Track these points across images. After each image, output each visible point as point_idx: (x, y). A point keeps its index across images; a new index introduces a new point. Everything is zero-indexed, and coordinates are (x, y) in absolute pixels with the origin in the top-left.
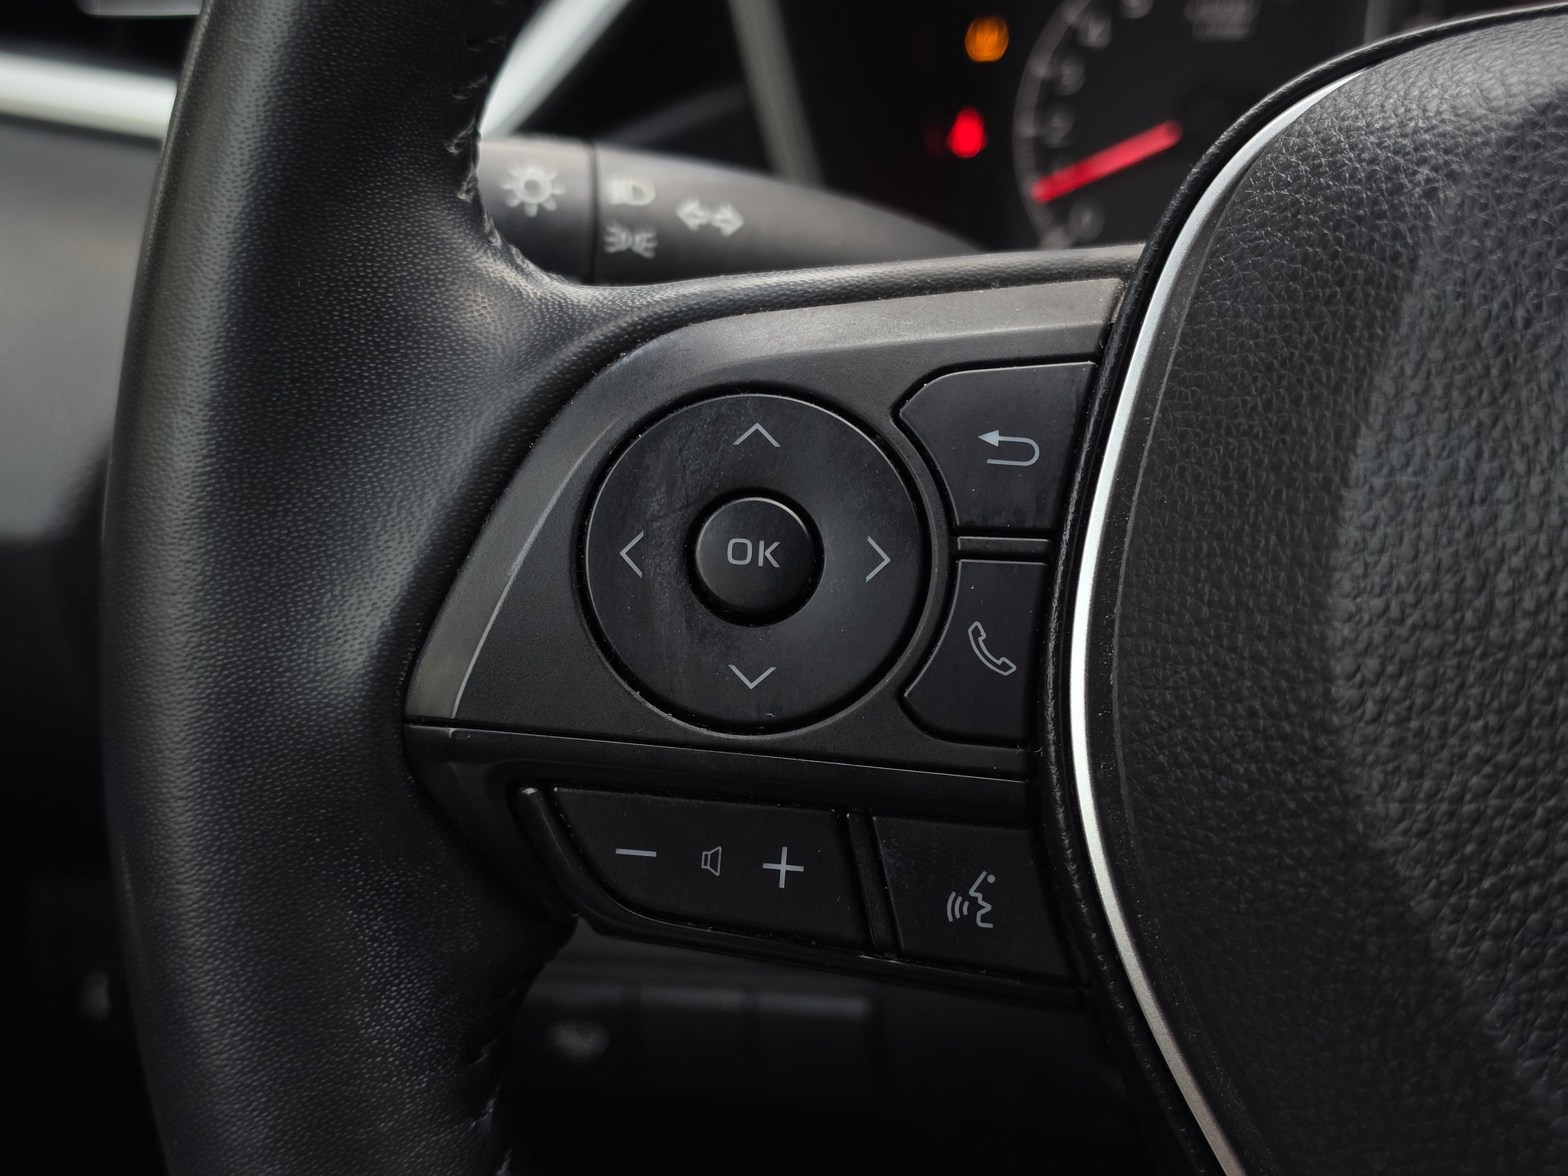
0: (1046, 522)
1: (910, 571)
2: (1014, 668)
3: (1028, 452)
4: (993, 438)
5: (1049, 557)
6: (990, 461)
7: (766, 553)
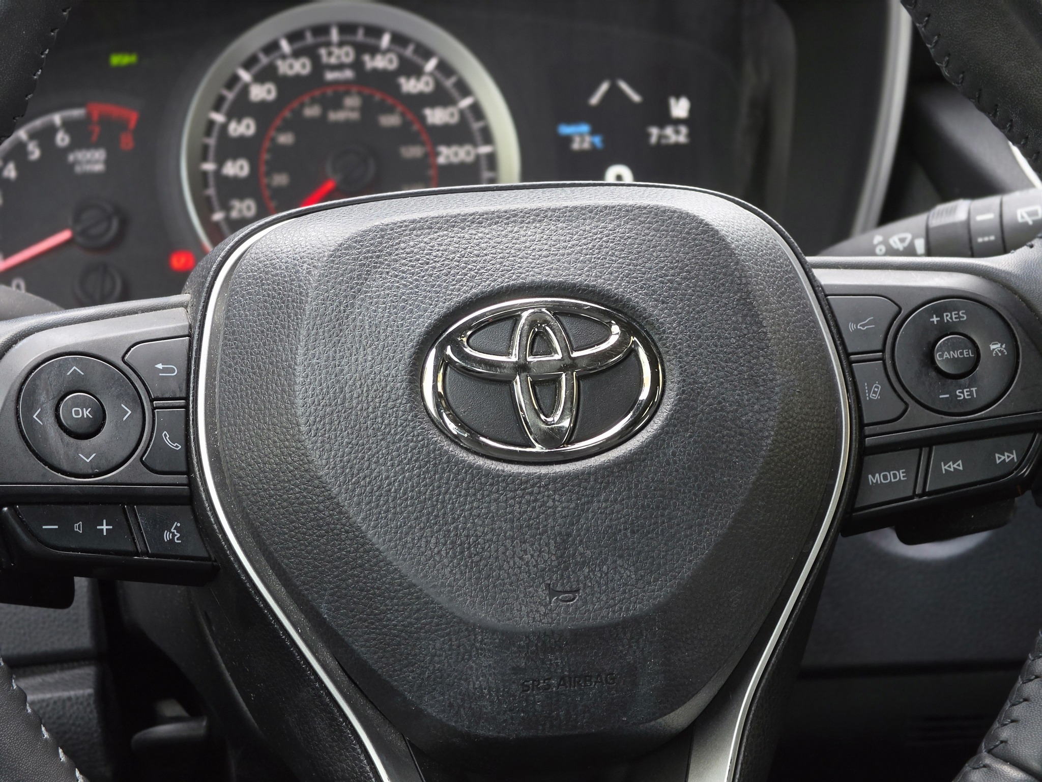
0: (184, 395)
1: (139, 415)
2: (180, 447)
3: (173, 371)
4: (160, 366)
5: (186, 407)
6: (160, 374)
7: (87, 413)
